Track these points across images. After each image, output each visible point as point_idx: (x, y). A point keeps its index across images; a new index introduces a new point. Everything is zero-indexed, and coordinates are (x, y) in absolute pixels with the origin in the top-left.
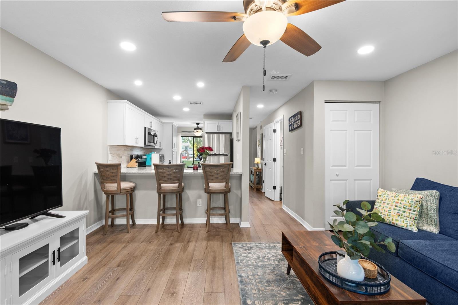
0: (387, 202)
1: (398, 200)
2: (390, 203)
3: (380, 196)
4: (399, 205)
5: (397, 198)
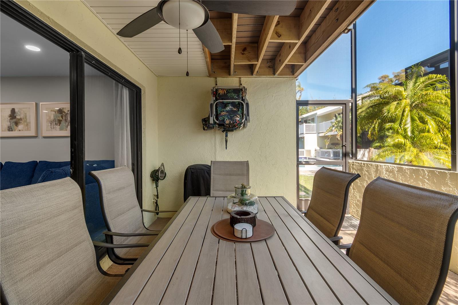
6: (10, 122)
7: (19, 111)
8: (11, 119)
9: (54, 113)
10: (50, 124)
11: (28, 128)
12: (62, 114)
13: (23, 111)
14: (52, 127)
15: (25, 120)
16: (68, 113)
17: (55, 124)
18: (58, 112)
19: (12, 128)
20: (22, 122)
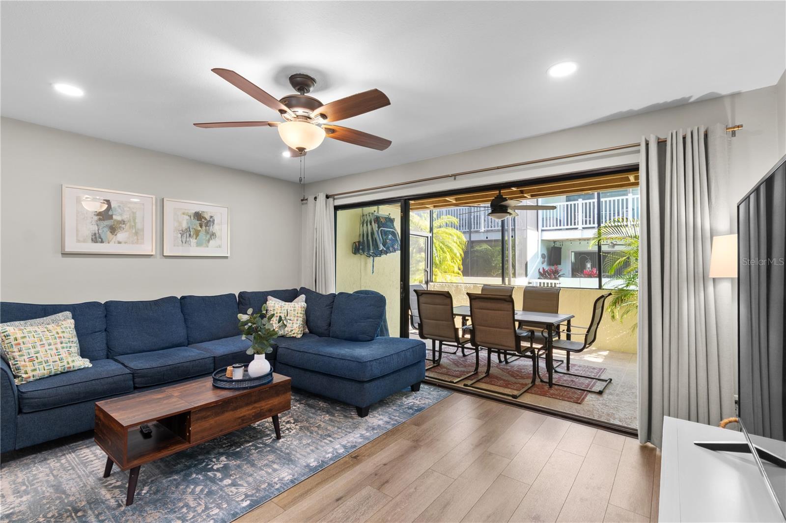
4: (63, 339)
6: (97, 225)
7: (119, 206)
8: (100, 219)
9: (188, 218)
10: (180, 235)
11: (137, 239)
12: (201, 221)
13: (129, 208)
14: (184, 242)
15: (133, 224)
16: (210, 221)
17: (188, 235)
18: (194, 218)
19: (102, 236)
20: (127, 227)
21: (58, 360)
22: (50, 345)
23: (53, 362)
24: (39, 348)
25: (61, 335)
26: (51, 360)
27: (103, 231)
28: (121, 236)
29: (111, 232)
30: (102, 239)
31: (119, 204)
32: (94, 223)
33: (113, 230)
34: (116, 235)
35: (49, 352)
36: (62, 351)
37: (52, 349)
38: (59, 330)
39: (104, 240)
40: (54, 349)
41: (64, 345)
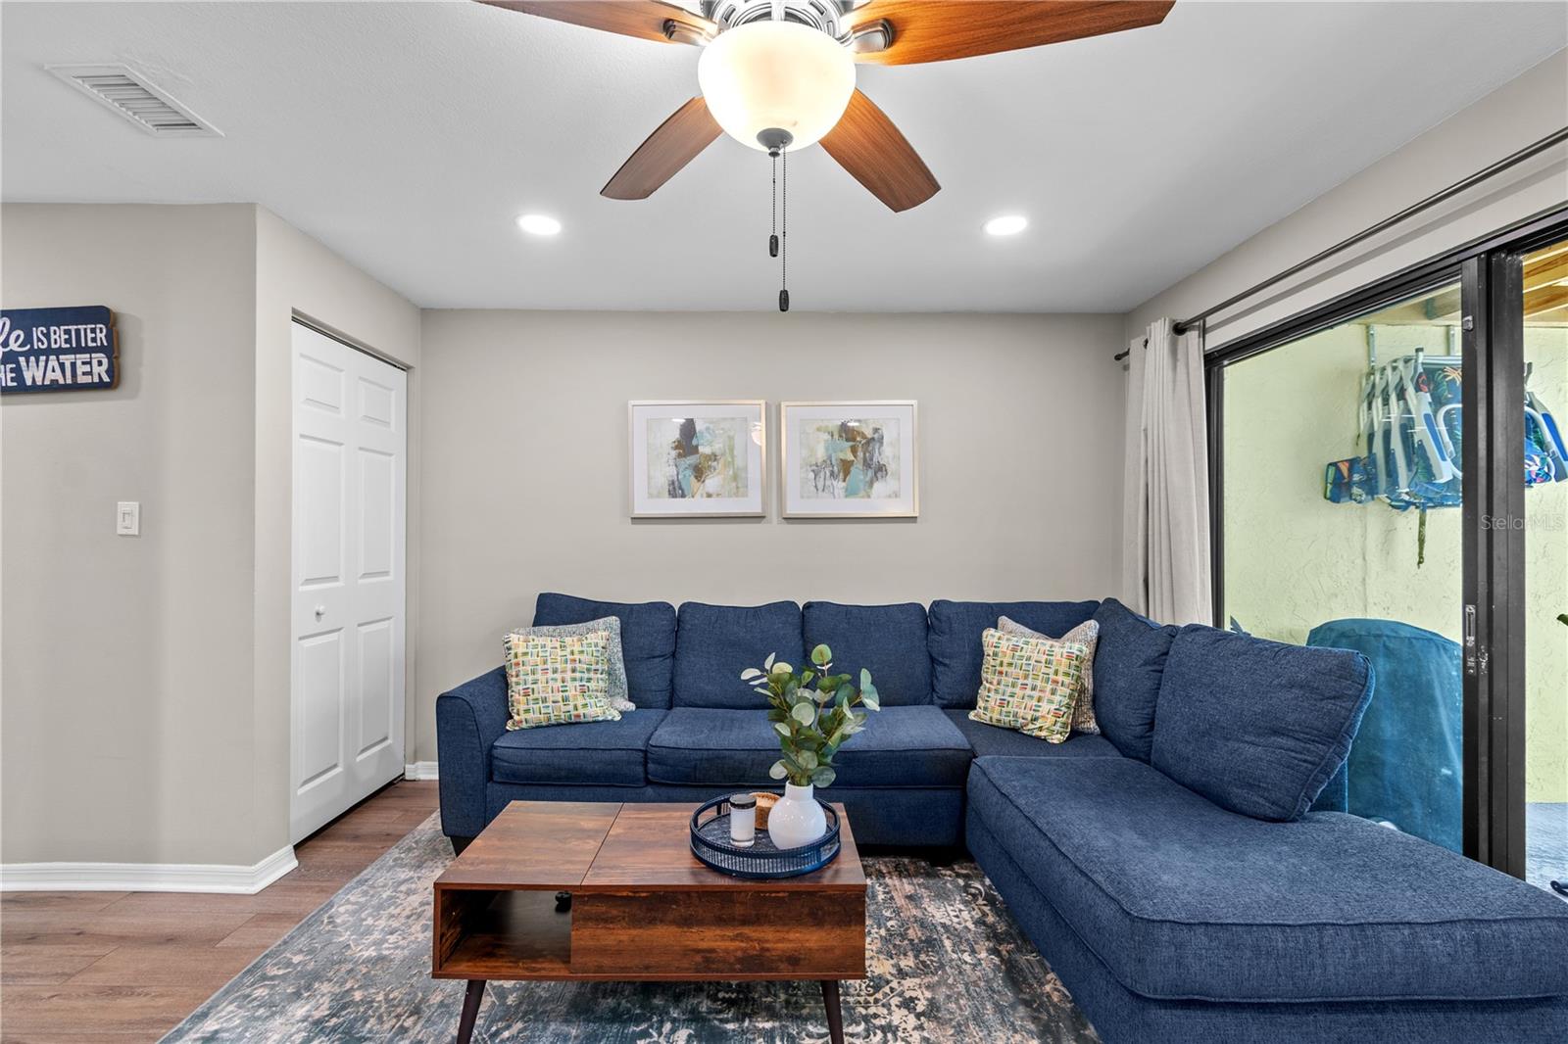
0: (549, 666)
1: (572, 653)
2: (558, 666)
3: (525, 654)
4: (578, 665)
5: (569, 650)
6: (676, 466)
7: (708, 429)
8: (680, 456)
9: (827, 437)
10: (812, 475)
11: (737, 488)
12: (854, 440)
13: (722, 429)
14: (820, 487)
15: (730, 460)
16: (873, 439)
17: (828, 474)
18: (841, 436)
19: (684, 486)
20: (719, 466)
21: (560, 700)
22: (555, 671)
23: (553, 702)
24: (539, 676)
25: (577, 657)
26: (551, 699)
27: (685, 476)
28: (712, 482)
29: (696, 477)
30: (683, 491)
31: (707, 425)
32: (671, 462)
33: (699, 473)
34: (704, 481)
35: (551, 683)
36: (570, 684)
37: (555, 680)
38: (577, 649)
39: (686, 493)
40: (559, 680)
41: (578, 675)
